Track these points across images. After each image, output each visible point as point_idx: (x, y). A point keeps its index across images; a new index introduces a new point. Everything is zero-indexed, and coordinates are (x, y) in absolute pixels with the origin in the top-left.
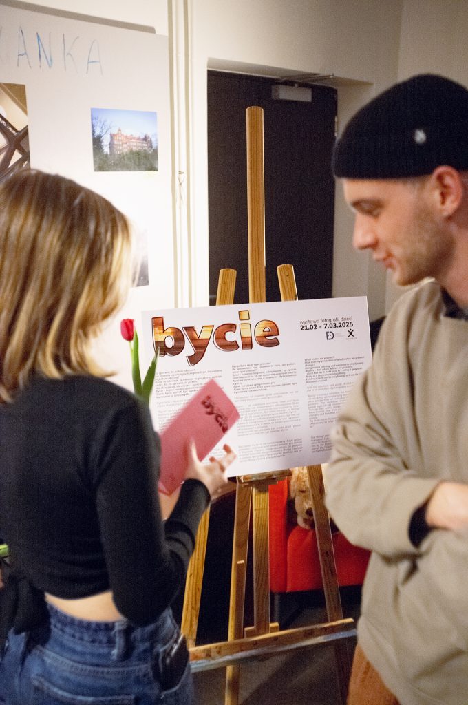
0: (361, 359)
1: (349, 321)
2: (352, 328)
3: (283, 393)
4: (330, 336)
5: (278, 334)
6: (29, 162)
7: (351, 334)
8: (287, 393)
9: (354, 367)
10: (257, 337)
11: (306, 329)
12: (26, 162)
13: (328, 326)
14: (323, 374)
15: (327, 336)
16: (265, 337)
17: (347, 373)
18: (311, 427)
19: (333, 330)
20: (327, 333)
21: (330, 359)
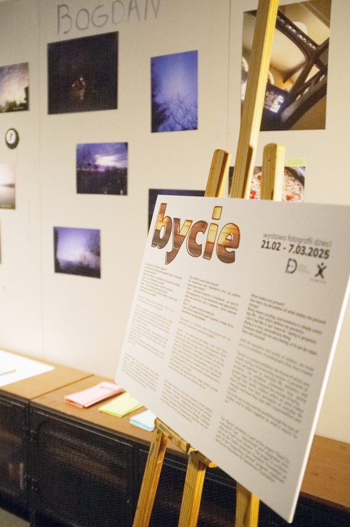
0: (321, 325)
1: (325, 248)
2: (326, 262)
3: (217, 334)
4: (292, 268)
5: (237, 247)
6: (326, 75)
7: (320, 272)
8: (220, 335)
9: (307, 334)
10: (219, 245)
11: (267, 248)
12: (323, 76)
13: (294, 249)
14: (263, 326)
15: (288, 266)
16: (226, 246)
17: (294, 340)
18: (226, 401)
19: (298, 257)
20: (290, 260)
21: (278, 306)
